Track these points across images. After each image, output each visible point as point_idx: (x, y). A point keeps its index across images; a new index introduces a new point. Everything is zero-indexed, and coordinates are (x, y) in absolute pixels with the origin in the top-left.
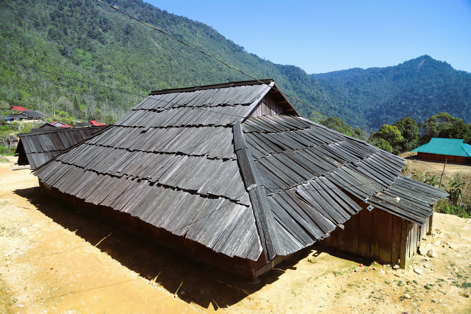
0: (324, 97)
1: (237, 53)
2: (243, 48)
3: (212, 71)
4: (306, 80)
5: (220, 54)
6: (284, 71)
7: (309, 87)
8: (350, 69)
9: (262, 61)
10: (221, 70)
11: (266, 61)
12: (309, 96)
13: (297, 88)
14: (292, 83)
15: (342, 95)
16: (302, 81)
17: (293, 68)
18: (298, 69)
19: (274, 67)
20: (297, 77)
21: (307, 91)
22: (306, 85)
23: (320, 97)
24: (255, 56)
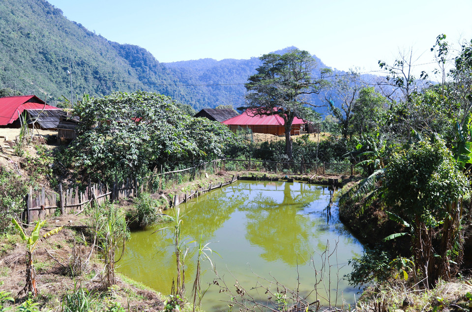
0: (180, 91)
1: (52, 15)
2: (60, 11)
3: (12, 35)
4: (155, 66)
5: (23, 12)
6: (124, 53)
7: (159, 76)
8: (201, 59)
9: (90, 35)
10: (29, 37)
11: (96, 36)
12: (161, 88)
13: (144, 77)
14: (136, 70)
15: (199, 90)
16: (150, 68)
17: (137, 50)
18: (142, 51)
19: (108, 46)
20: (142, 62)
21: (158, 82)
22: (155, 73)
23: (175, 91)
24: (80, 26)
